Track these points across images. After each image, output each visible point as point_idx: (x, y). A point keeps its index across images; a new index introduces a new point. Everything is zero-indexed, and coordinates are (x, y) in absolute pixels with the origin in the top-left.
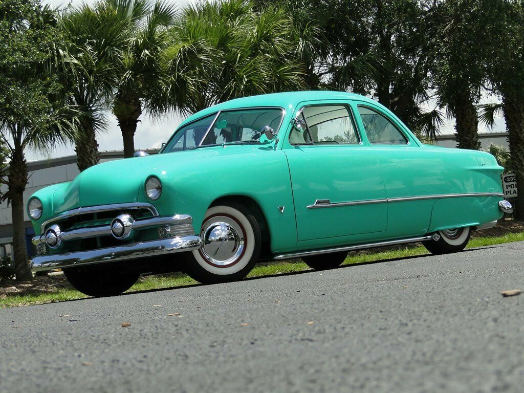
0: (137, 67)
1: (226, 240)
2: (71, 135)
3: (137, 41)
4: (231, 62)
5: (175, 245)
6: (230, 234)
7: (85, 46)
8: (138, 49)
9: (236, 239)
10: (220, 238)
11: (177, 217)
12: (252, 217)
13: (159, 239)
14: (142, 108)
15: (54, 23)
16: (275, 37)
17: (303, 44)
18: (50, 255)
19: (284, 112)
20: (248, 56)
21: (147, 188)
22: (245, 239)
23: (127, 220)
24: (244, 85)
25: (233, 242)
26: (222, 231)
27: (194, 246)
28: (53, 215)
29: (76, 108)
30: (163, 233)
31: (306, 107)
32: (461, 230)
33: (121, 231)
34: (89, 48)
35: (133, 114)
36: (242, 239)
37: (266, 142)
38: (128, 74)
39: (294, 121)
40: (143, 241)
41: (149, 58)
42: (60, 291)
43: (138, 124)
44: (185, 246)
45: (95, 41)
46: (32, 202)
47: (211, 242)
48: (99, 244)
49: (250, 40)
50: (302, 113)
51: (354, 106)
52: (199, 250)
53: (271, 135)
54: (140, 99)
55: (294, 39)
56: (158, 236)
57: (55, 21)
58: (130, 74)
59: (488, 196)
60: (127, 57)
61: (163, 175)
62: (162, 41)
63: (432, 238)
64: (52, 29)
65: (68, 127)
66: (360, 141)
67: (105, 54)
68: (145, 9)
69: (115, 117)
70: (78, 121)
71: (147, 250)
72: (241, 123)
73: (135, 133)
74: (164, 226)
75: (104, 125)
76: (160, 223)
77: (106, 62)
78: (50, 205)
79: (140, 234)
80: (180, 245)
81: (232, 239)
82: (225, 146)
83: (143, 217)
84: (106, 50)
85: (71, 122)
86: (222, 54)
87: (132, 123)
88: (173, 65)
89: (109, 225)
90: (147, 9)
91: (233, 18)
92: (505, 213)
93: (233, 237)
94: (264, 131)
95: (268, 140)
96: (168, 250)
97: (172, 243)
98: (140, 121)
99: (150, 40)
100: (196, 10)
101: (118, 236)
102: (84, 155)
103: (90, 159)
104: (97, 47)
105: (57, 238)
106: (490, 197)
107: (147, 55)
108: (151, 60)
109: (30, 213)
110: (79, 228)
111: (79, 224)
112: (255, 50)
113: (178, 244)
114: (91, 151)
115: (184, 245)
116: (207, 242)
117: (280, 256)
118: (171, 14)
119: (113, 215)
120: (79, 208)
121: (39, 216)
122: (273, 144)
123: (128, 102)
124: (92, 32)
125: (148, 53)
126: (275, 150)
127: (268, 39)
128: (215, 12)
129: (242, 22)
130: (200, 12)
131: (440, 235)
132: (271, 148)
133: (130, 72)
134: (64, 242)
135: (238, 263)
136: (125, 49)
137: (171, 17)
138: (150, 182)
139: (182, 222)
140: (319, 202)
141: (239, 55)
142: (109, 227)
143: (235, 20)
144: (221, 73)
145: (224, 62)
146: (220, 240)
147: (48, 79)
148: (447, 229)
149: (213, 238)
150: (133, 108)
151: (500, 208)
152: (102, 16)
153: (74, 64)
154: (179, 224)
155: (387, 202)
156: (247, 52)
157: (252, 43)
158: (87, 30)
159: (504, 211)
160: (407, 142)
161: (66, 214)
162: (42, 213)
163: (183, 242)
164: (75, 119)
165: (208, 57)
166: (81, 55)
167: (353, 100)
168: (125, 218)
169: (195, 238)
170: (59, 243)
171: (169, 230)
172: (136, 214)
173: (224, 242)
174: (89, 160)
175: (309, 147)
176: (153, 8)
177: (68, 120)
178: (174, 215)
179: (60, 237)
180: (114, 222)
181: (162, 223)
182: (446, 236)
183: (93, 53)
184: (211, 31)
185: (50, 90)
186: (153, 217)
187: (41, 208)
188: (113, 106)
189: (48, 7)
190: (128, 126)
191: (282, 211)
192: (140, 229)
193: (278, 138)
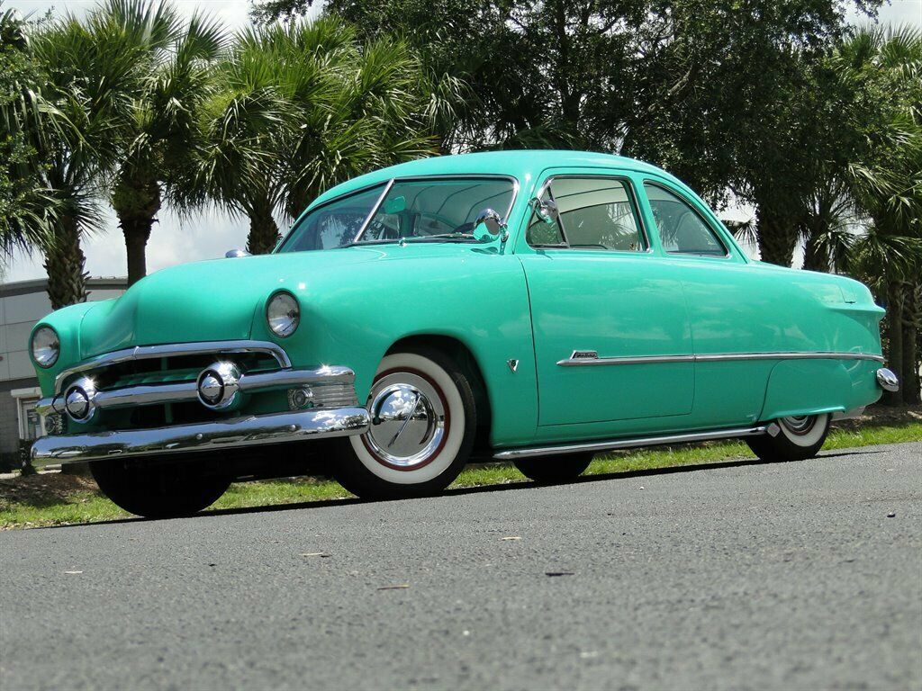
0: (158, 127)
1: (411, 419)
2: (40, 240)
3: (160, 82)
4: (315, 127)
5: (320, 422)
6: (419, 408)
7: (70, 88)
8: (160, 98)
9: (430, 418)
10: (400, 415)
11: (326, 370)
12: (462, 377)
13: (288, 410)
14: (161, 199)
15: (20, 44)
16: (391, 89)
17: (437, 103)
18: (69, 435)
19: (516, 187)
20: (345, 119)
21: (271, 313)
22: (447, 418)
23: (228, 373)
24: (337, 167)
25: (425, 423)
26: (406, 400)
27: (355, 428)
28: (79, 360)
29: (49, 193)
30: (299, 400)
31: (555, 179)
32: (813, 419)
33: (218, 392)
34: (77, 91)
35: (145, 208)
36: (442, 417)
37: (485, 240)
38: (141, 139)
39: (535, 202)
40: (258, 414)
41: (180, 112)
42: (12, 506)
43: (154, 226)
44: (340, 426)
45: (87, 79)
46: (41, 335)
47: (383, 420)
48: (169, 418)
49: (349, 91)
50: (549, 189)
51: (638, 181)
52: (362, 436)
53: (495, 226)
54: (159, 183)
55: (422, 95)
56: (288, 405)
57: (23, 40)
58: (146, 138)
59: (857, 359)
60: (140, 110)
61: (301, 289)
62: (202, 85)
63: (766, 431)
64: (17, 54)
65: (36, 226)
66: (647, 247)
67: (105, 102)
68: (172, 29)
69: (115, 213)
70: (54, 214)
71: (256, 432)
72: (418, 208)
73: (148, 241)
74: (300, 387)
75: (99, 223)
76: (292, 381)
77: (104, 115)
78: (74, 340)
79: (253, 402)
80: (332, 425)
81: (422, 417)
82: (405, 244)
83: (259, 368)
84: (105, 96)
85: (42, 217)
86: (301, 113)
87: (144, 224)
88: (219, 127)
89: (194, 381)
90: (176, 29)
91: (322, 52)
92: (885, 391)
93: (425, 413)
94: (483, 217)
95: (491, 236)
96: (307, 433)
97: (314, 420)
98: (157, 220)
99: (182, 83)
100: (258, 36)
101: (210, 403)
102: (60, 275)
103: (71, 281)
104: (91, 90)
105: (88, 404)
106: (859, 361)
107: (177, 107)
108: (182, 116)
109: (36, 355)
110: (135, 386)
111: (132, 379)
112: (357, 108)
113: (327, 423)
114: (73, 269)
115: (338, 424)
116: (377, 421)
117: (505, 453)
118: (218, 39)
119: (202, 362)
120: (134, 347)
121: (52, 361)
122: (497, 244)
123: (139, 188)
124: (83, 65)
125: (179, 105)
126: (502, 253)
127: (380, 90)
128: (291, 41)
129: (335, 61)
130: (265, 41)
131: (778, 425)
132: (493, 250)
133: (146, 135)
134: (100, 410)
135: (434, 462)
136: (138, 96)
137: (216, 45)
138: (276, 303)
139: (334, 381)
140: (577, 355)
141: (330, 116)
142: (194, 385)
143: (324, 57)
144: (299, 143)
145: (305, 126)
146: (400, 417)
147: (10, 138)
148: (788, 416)
149: (387, 413)
150: (147, 198)
151: (878, 382)
152: (100, 39)
153: (55, 115)
154: (330, 384)
155: (695, 360)
156: (345, 110)
157: (353, 96)
158: (74, 60)
159: (886, 387)
160: (726, 253)
161: (102, 359)
162: (58, 353)
163: (337, 419)
164: (49, 212)
165: (278, 117)
166: (63, 102)
167: (635, 171)
168: (225, 369)
169: (358, 412)
170: (91, 414)
171: (311, 395)
172: (247, 362)
173: (409, 422)
174: (68, 283)
175: (560, 253)
176: (186, 29)
177: (35, 212)
178: (319, 367)
179: (94, 401)
180: (204, 377)
181: (296, 381)
182: (787, 428)
183: (84, 101)
184: (285, 73)
185: (12, 158)
186: (280, 370)
187: (56, 347)
188: (113, 193)
189: (12, 14)
190: (136, 229)
191: (515, 368)
192: (253, 391)
193: (507, 233)
